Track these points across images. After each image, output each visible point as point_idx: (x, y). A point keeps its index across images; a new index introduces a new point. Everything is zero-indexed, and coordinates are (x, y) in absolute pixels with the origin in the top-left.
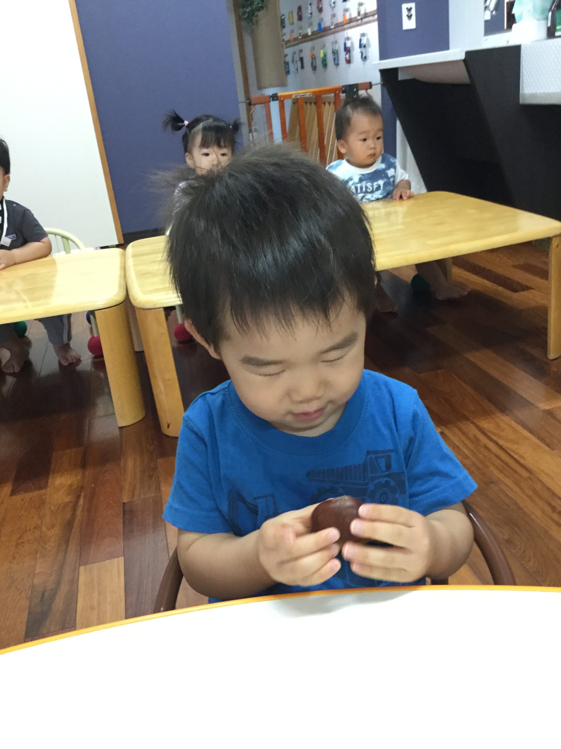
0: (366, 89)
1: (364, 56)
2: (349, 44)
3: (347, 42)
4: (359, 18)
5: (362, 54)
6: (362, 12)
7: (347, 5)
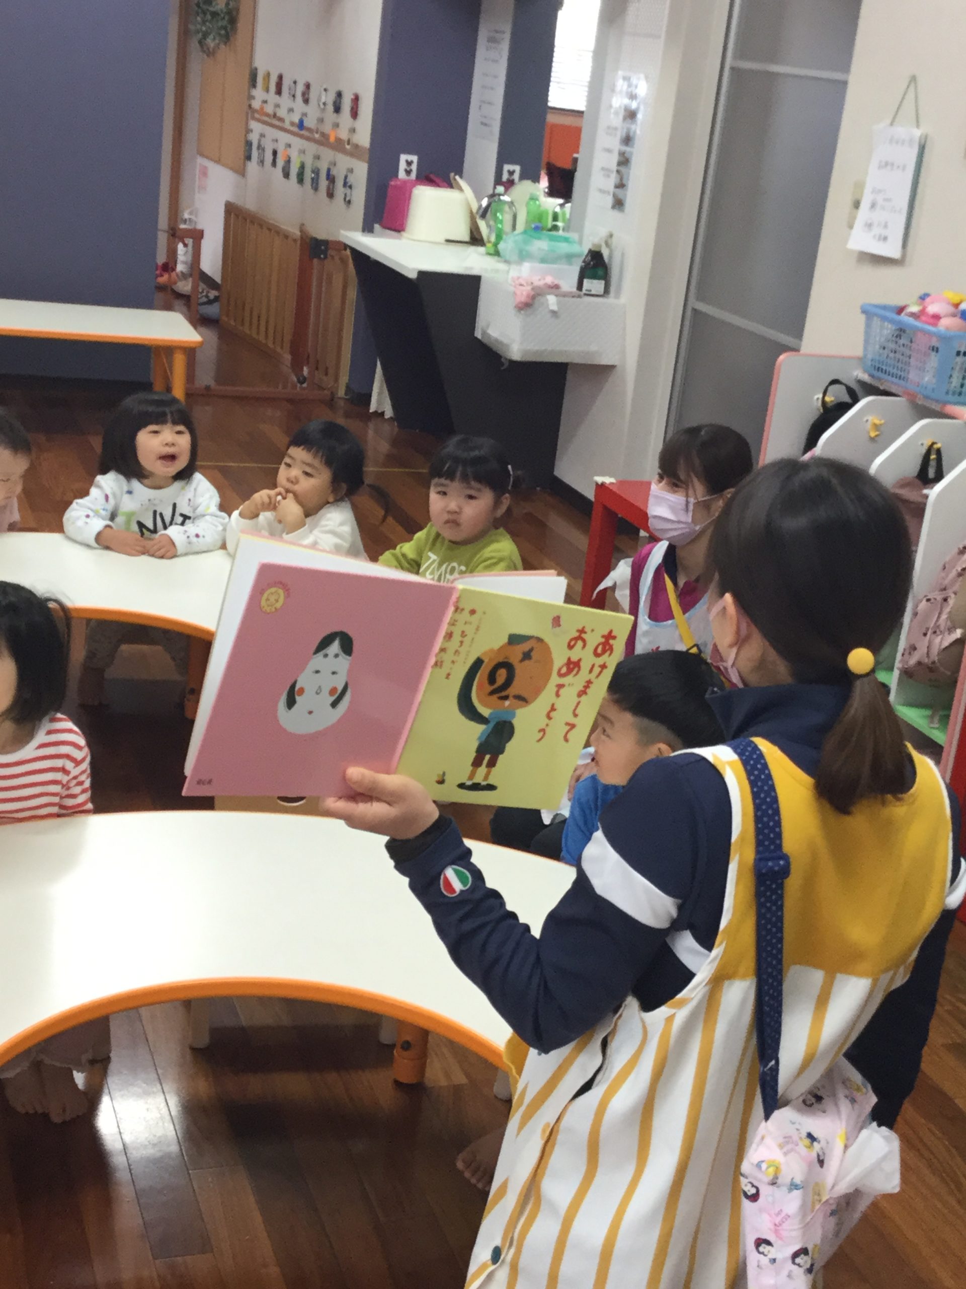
0: (340, 250)
1: (347, 199)
2: (334, 171)
3: (331, 167)
4: (348, 147)
5: (345, 196)
6: (353, 141)
7: (338, 118)
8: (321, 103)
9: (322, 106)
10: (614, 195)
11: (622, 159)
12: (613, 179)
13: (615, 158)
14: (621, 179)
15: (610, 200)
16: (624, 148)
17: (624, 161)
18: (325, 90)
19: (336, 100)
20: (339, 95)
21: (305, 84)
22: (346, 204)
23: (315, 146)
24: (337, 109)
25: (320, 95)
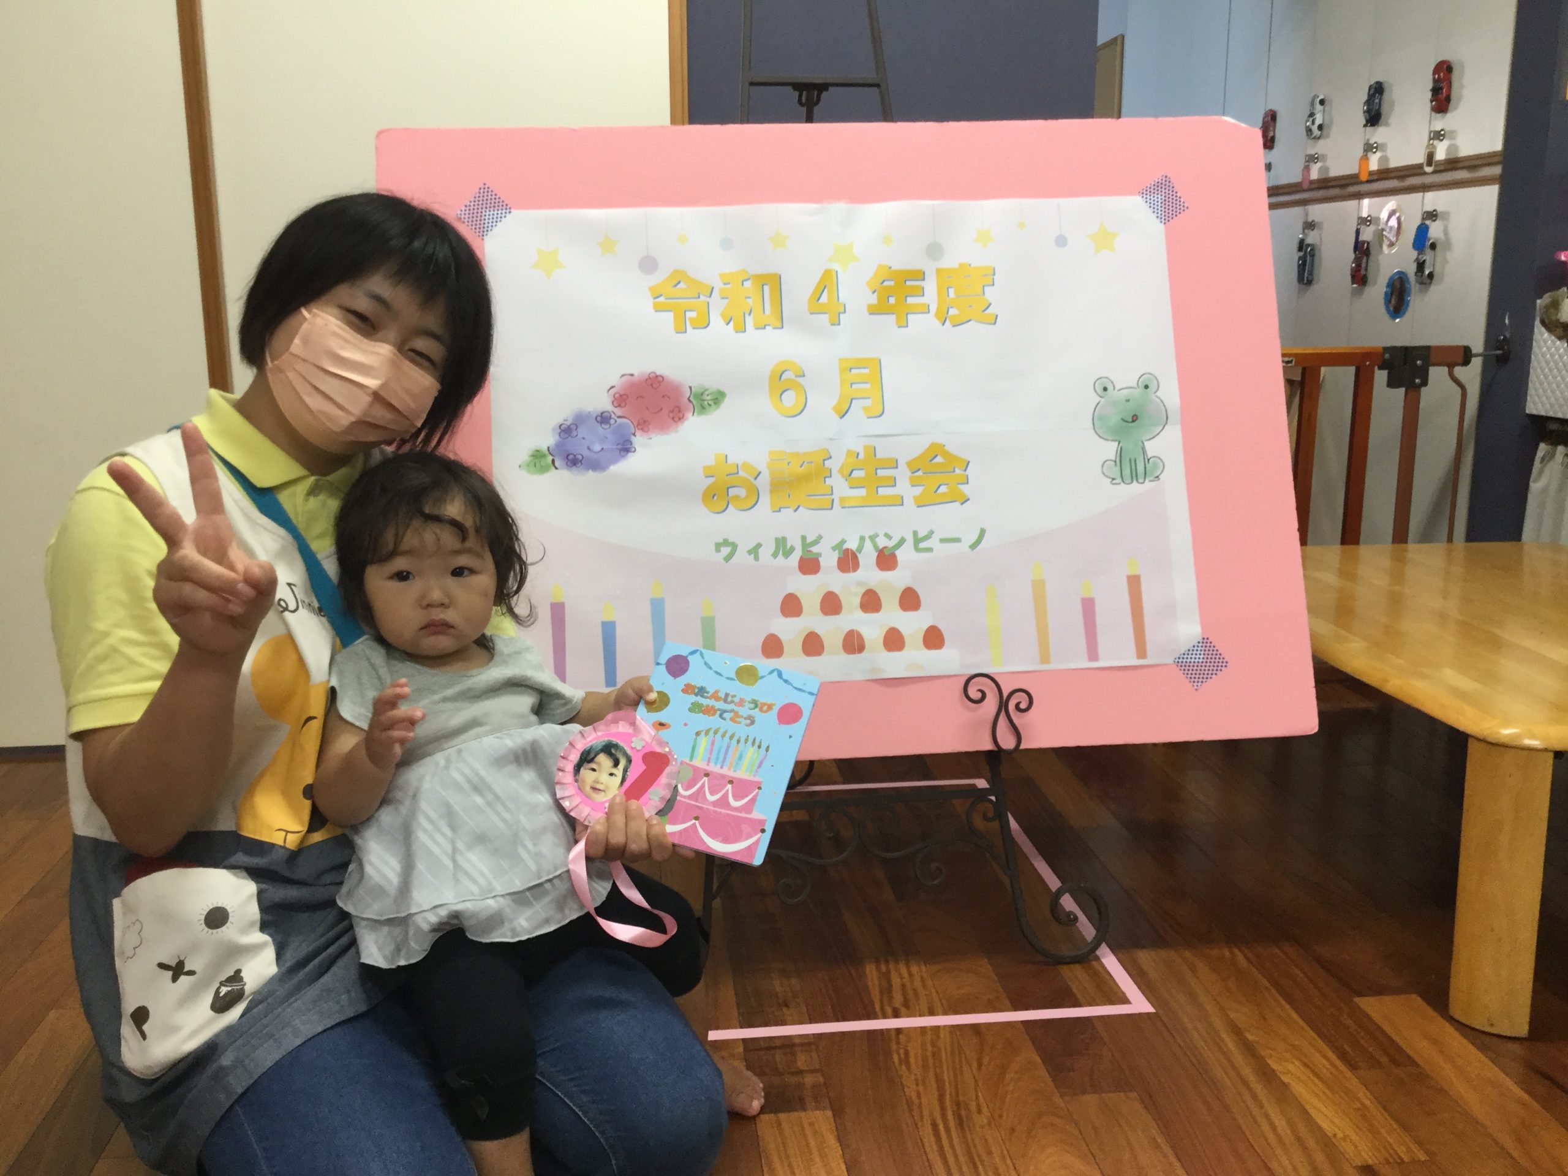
0: (1451, 366)
1: (1427, 272)
2: (1367, 235)
3: (1362, 228)
4: (1428, 169)
5: (1421, 266)
6: (1441, 155)
7: (1378, 135)
8: (1315, 128)
9: (1316, 132)
18: (1322, 102)
19: (1369, 102)
20: (1377, 90)
21: (1266, 115)
22: (1422, 283)
23: (1297, 211)
24: (1374, 118)
25: (1312, 115)
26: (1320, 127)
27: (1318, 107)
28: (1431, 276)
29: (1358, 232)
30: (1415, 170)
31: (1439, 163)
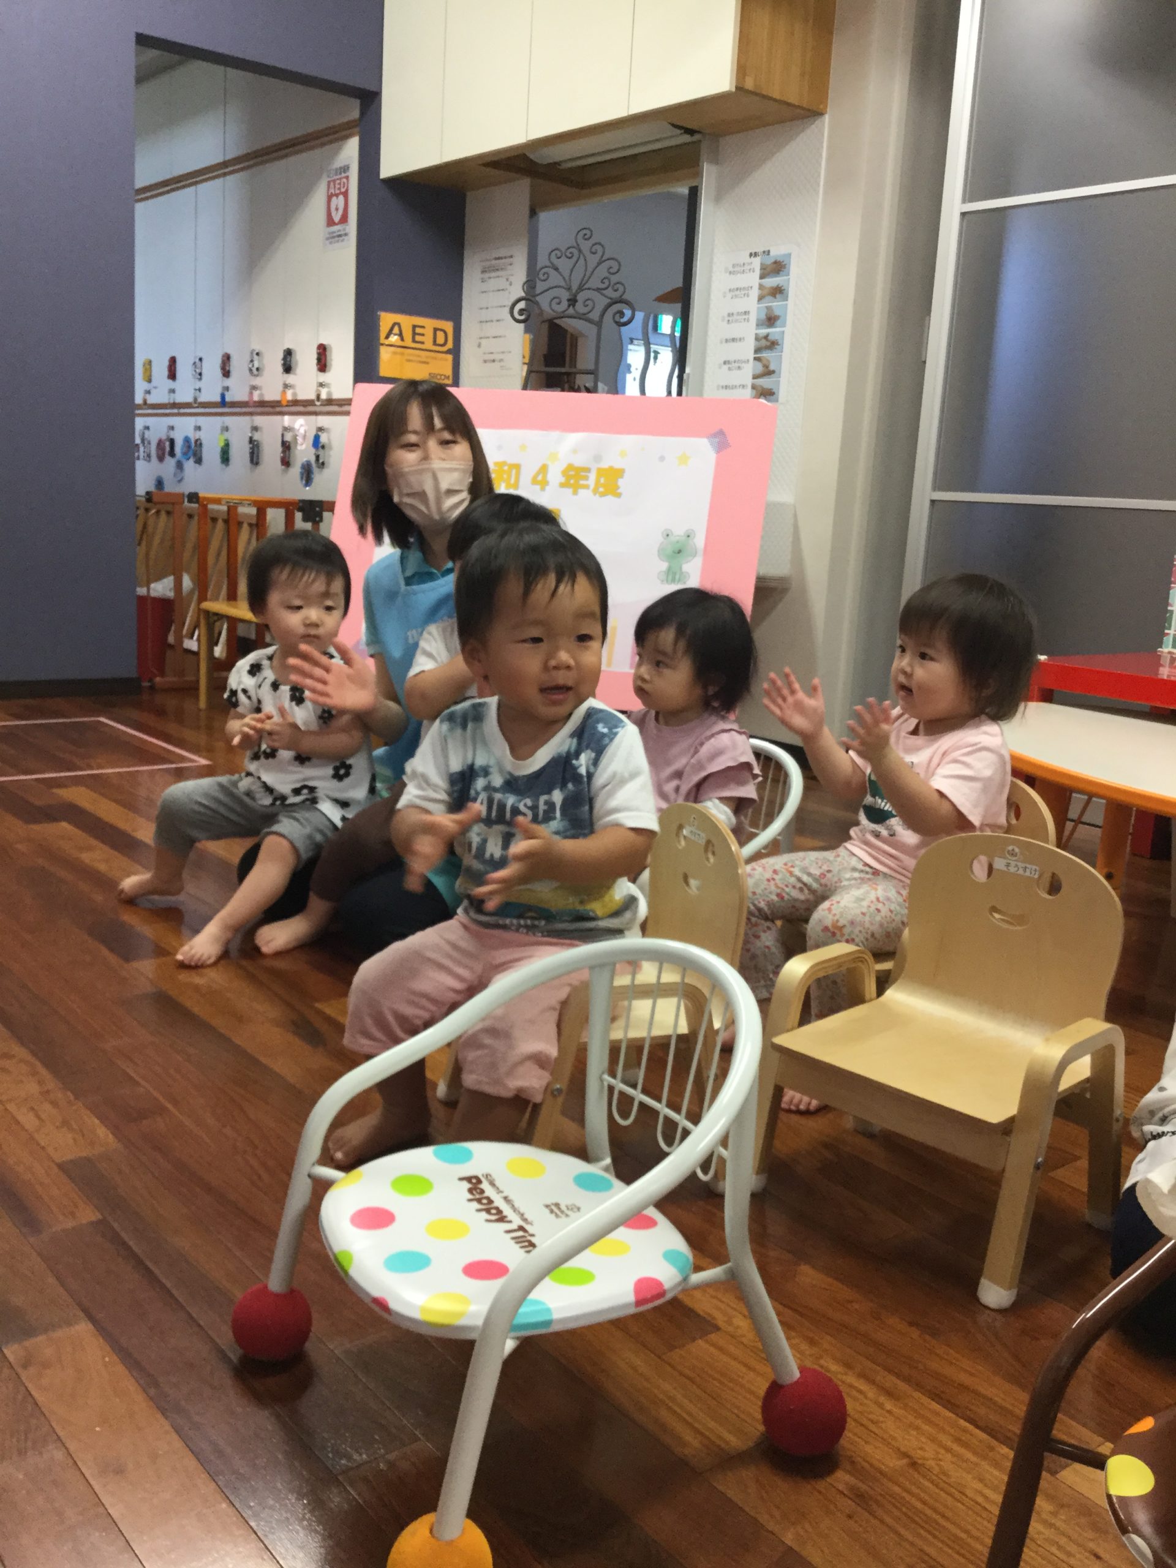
1: (321, 461)
2: (288, 437)
3: (285, 433)
4: (318, 403)
5: (318, 457)
6: (324, 396)
7: (290, 379)
8: (254, 370)
9: (255, 372)
10: (754, 387)
11: (764, 343)
12: (750, 369)
13: (750, 345)
14: (766, 366)
15: (748, 393)
16: (764, 331)
17: (767, 345)
18: (258, 354)
19: (285, 359)
20: (288, 353)
21: (223, 356)
22: (319, 467)
23: (247, 418)
24: (288, 369)
25: (252, 361)
26: (258, 369)
27: (256, 357)
28: (323, 464)
29: (283, 435)
30: (310, 403)
31: (323, 401)
